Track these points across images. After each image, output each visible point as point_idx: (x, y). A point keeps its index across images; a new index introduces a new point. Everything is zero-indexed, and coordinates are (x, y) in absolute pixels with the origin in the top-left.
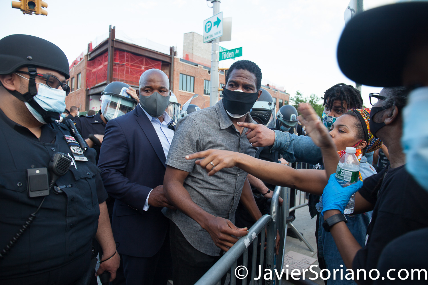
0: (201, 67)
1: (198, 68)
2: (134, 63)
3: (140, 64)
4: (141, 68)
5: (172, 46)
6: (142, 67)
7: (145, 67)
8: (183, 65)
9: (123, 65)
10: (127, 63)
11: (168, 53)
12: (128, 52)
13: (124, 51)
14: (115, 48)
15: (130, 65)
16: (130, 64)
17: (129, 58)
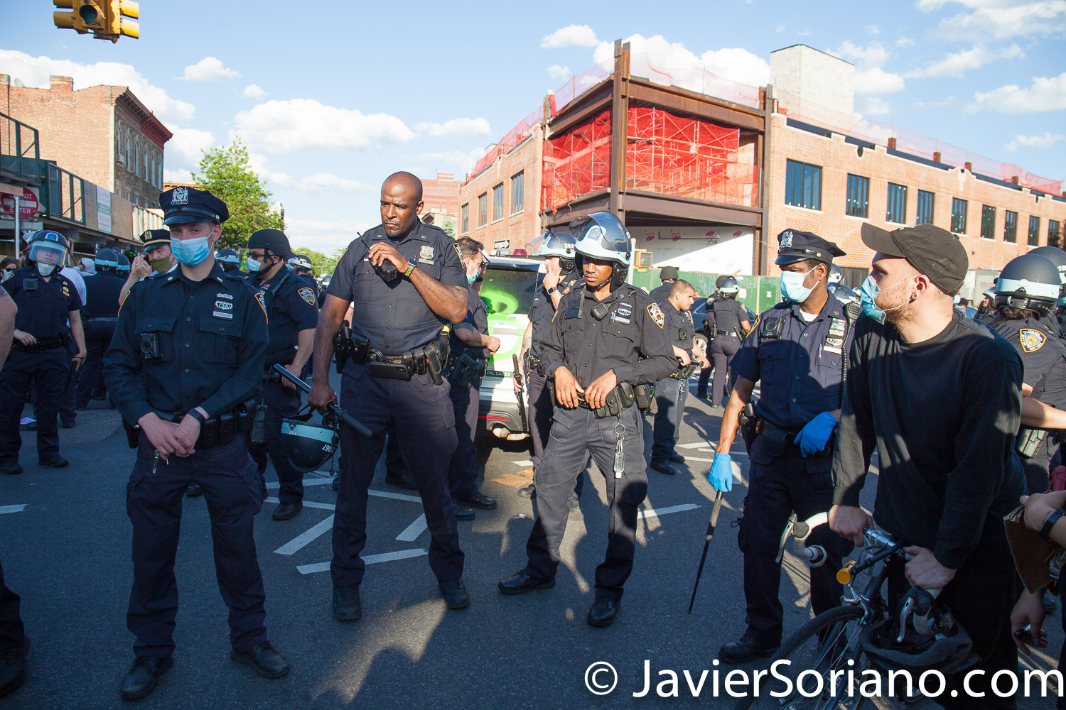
0: (838, 139)
1: (831, 143)
2: (673, 138)
3: (687, 140)
4: (688, 148)
5: (765, 86)
6: (691, 147)
7: (700, 145)
8: (795, 135)
9: (649, 143)
10: (657, 137)
11: (756, 105)
12: (659, 107)
13: (650, 105)
14: (630, 99)
15: (663, 143)
16: (664, 139)
17: (662, 126)
